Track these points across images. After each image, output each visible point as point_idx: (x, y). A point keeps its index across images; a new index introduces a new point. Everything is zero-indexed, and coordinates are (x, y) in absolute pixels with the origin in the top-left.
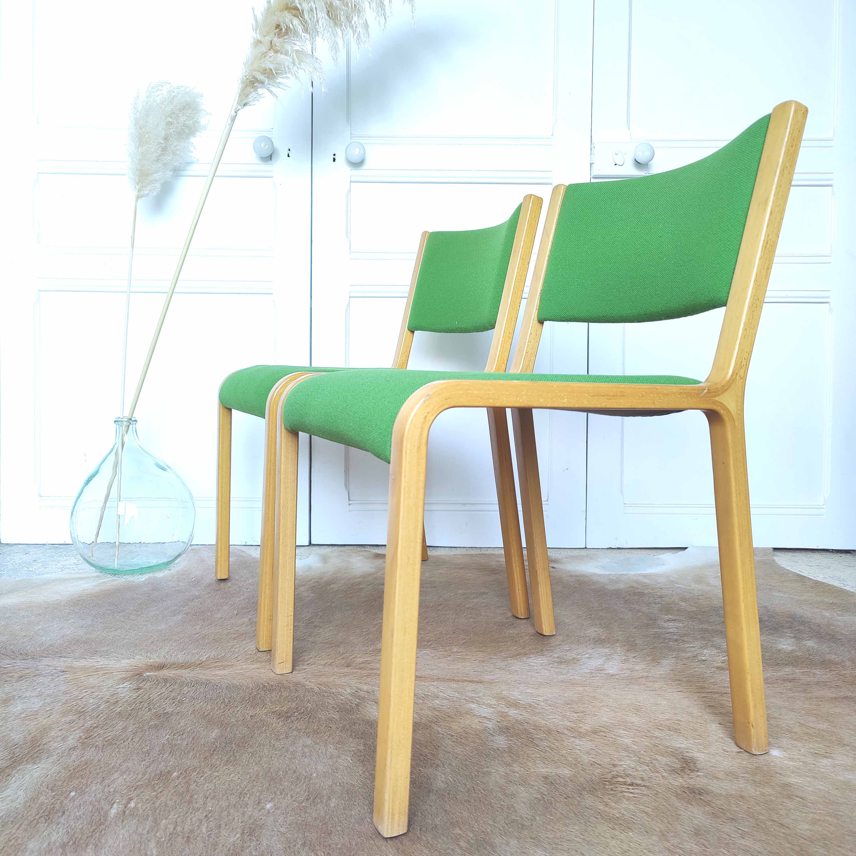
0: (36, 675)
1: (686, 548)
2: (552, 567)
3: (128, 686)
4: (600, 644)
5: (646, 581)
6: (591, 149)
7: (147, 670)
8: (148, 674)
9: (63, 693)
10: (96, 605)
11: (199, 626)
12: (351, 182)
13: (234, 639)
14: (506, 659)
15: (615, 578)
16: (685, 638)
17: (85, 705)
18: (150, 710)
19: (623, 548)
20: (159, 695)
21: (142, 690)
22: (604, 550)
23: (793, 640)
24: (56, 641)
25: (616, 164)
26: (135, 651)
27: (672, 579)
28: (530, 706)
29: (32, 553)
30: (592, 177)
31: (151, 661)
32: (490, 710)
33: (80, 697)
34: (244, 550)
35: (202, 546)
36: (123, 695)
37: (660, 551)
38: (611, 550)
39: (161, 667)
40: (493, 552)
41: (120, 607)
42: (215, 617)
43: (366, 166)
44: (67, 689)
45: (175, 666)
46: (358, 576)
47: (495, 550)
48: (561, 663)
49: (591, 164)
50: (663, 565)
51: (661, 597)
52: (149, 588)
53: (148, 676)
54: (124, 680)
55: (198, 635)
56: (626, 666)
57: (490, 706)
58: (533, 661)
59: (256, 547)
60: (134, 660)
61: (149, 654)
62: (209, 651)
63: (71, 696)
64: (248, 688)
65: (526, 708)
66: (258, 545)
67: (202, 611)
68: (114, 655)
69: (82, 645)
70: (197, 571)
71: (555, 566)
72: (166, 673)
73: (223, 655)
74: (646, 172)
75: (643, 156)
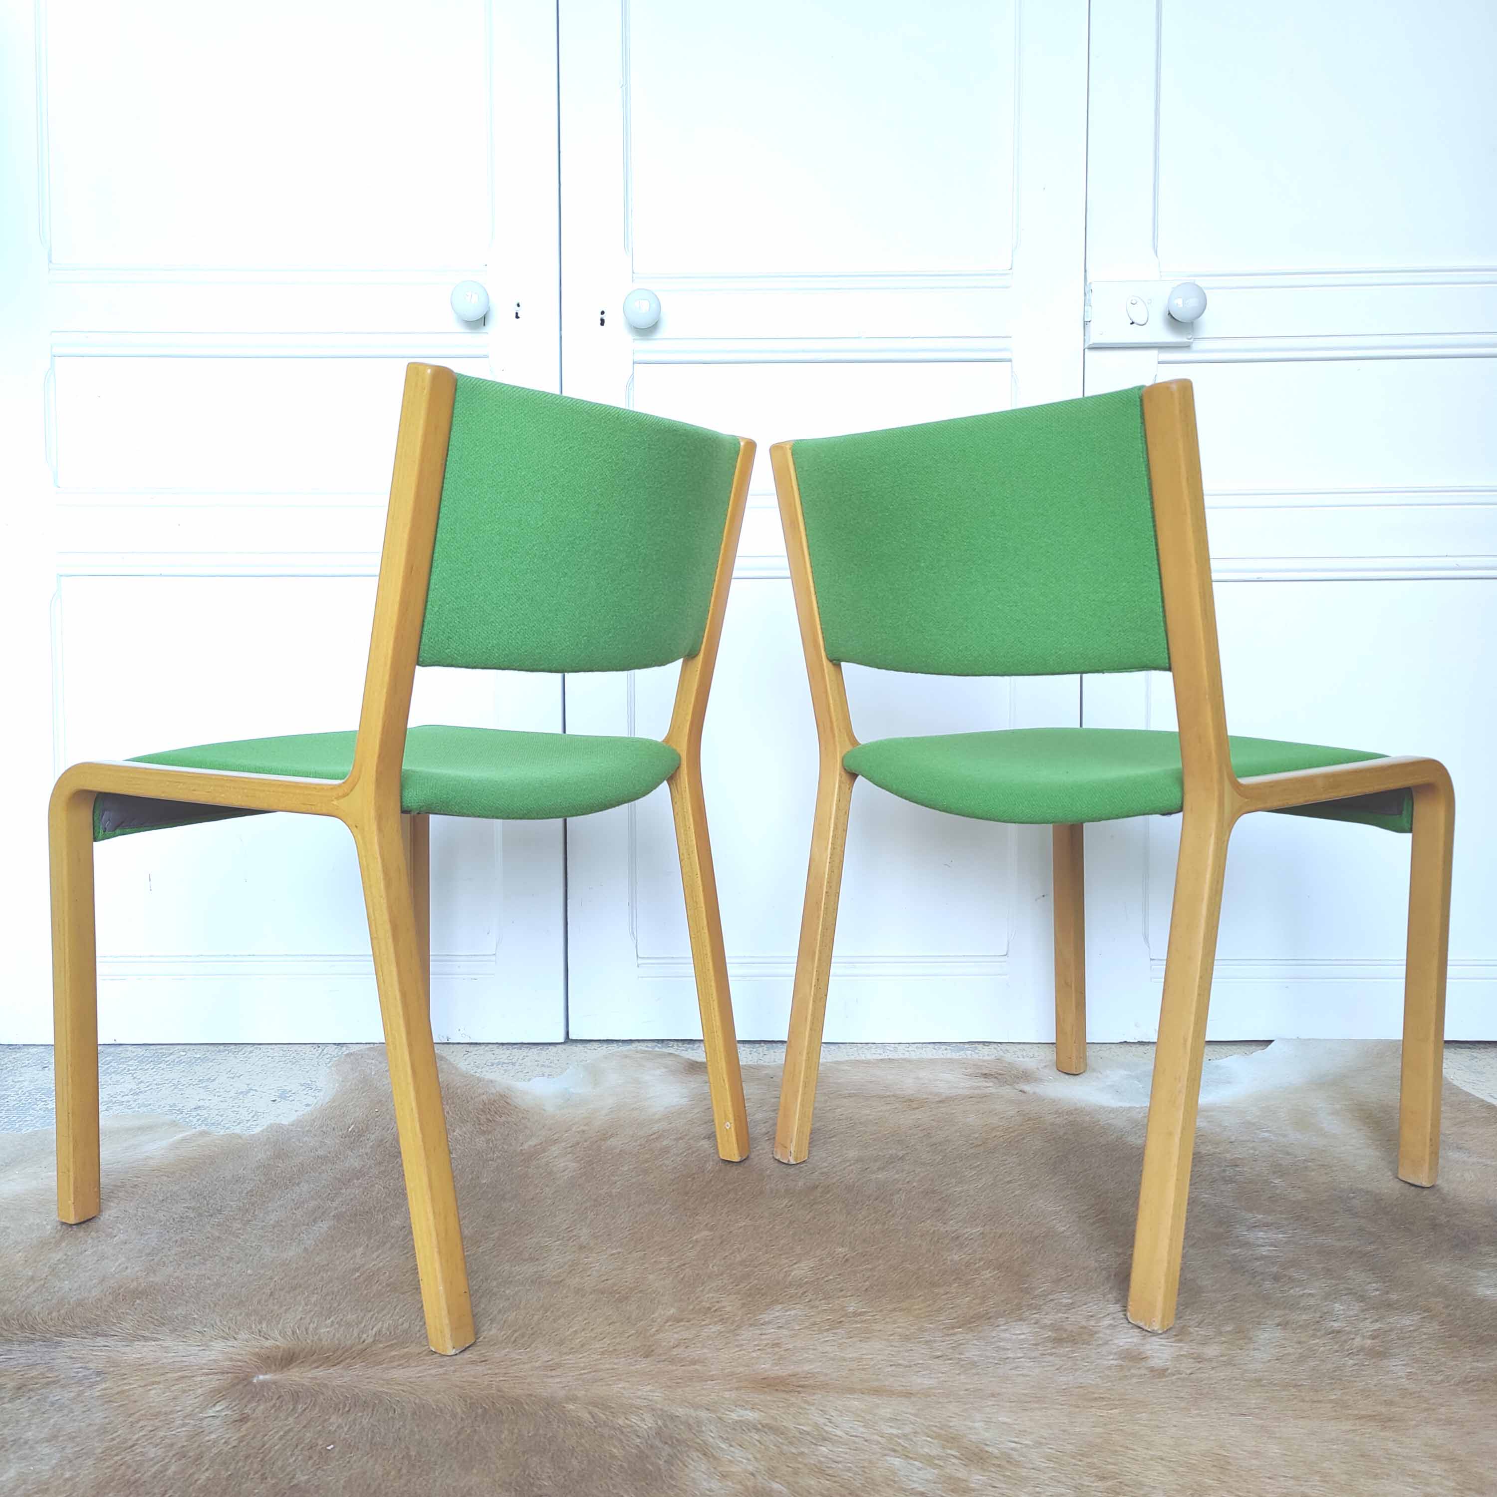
0: (48, 1384)
1: (1271, 1041)
2: (1021, 1091)
3: (223, 1414)
6: (1085, 294)
7: (259, 1370)
8: (261, 1377)
9: (97, 1431)
10: (167, 1198)
11: (360, 1250)
12: (634, 363)
14: (951, 1331)
15: (1140, 1115)
16: (1293, 1272)
17: (141, 1464)
18: (264, 1478)
19: (1149, 1043)
20: (281, 1439)
21: (249, 1424)
22: (1113, 1046)
24: (90, 1292)
25: (1132, 323)
26: (239, 1318)
27: (1249, 1118)
28: (1010, 1460)
30: (1086, 346)
31: (268, 1343)
32: (930, 1473)
33: (130, 1443)
34: (444, 1054)
35: (368, 1046)
36: (213, 1436)
37: (1219, 1049)
38: (1127, 1047)
39: (288, 1359)
40: (907, 1055)
41: (212, 1201)
42: (392, 1224)
43: (664, 331)
44: (107, 1420)
45: (315, 1357)
46: (657, 1117)
47: (910, 1049)
48: (1058, 1341)
49: (1085, 323)
50: (1229, 1082)
51: (1234, 1164)
52: (268, 1153)
53: (263, 1384)
54: (217, 1395)
55: (358, 1274)
56: (1186, 1349)
57: (929, 1460)
58: (1003, 1335)
59: (468, 1048)
60: (236, 1343)
61: (264, 1325)
62: (381, 1315)
63: (113, 1439)
64: (454, 1415)
65: (999, 1466)
66: (472, 1044)
67: (367, 1209)
68: (199, 1328)
69: (138, 1301)
70: (358, 1109)
71: (1026, 1088)
72: (297, 1376)
73: (406, 1325)
74: (1190, 337)
75: (1183, 308)
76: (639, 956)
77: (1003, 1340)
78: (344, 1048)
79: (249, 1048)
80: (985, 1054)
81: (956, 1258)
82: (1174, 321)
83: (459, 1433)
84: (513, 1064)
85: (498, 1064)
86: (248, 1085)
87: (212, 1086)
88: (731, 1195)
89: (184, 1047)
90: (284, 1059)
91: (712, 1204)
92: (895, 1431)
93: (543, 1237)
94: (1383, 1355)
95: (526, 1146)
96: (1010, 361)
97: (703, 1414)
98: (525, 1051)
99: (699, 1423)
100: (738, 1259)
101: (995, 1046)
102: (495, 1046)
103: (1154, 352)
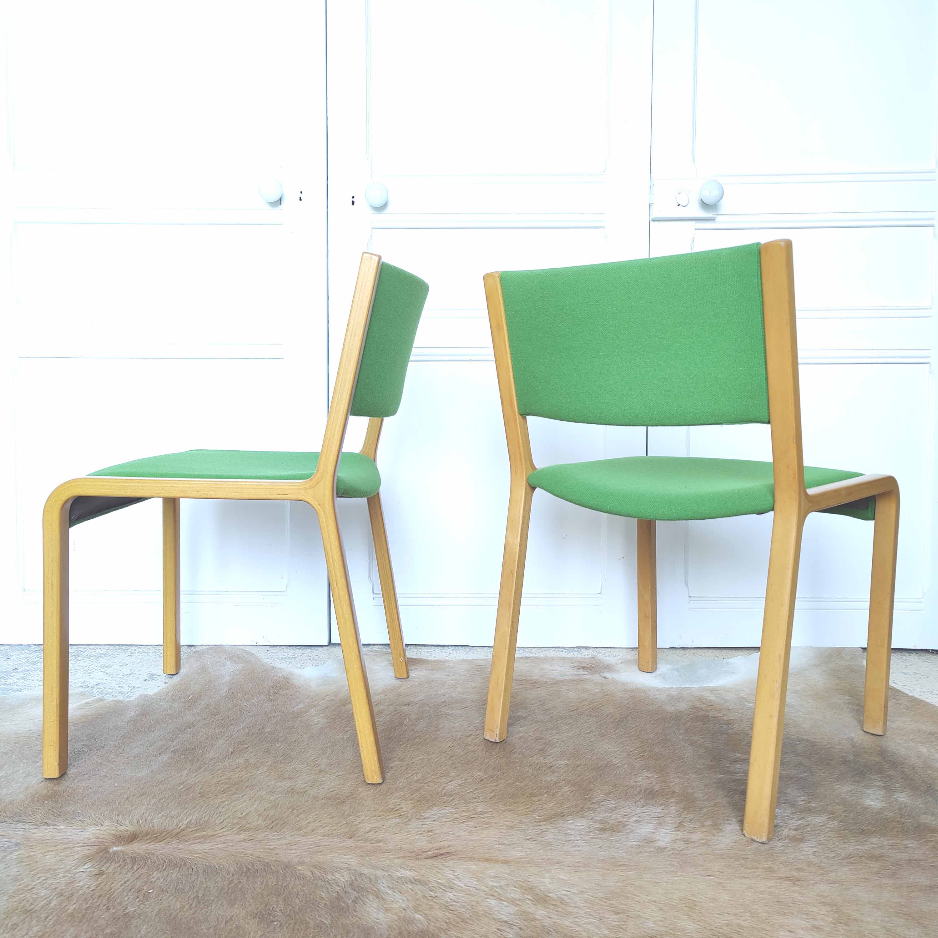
1: (759, 648)
2: (604, 677)
3: (89, 870)
4: (653, 798)
5: (712, 698)
6: (650, 187)
7: (114, 844)
8: (115, 849)
9: (12, 879)
10: (72, 739)
11: (186, 772)
12: (372, 228)
13: (224, 792)
14: (539, 824)
15: (675, 693)
17: (35, 900)
18: (108, 909)
19: (688, 648)
20: (121, 886)
21: (104, 876)
22: (665, 650)
23: (882, 792)
24: (18, 795)
25: (679, 205)
26: (106, 812)
27: (742, 695)
28: (562, 901)
29: (14, 658)
30: (651, 219)
31: (121, 828)
32: (512, 909)
33: (30, 887)
34: (253, 652)
35: (207, 647)
36: (81, 884)
37: (730, 651)
38: (674, 651)
39: (133, 838)
40: (537, 655)
41: (99, 742)
42: (207, 756)
43: (390, 209)
44: (18, 873)
45: (149, 837)
46: (379, 691)
47: (540, 651)
48: (603, 830)
49: (651, 205)
50: (733, 673)
51: (728, 723)
52: (137, 712)
53: (115, 853)
54: (87, 859)
55: (182, 786)
56: (680, 835)
57: (513, 902)
58: (570, 826)
59: (268, 648)
60: (102, 828)
61: (121, 817)
62: (192, 812)
63: (20, 885)
64: (228, 872)
65: (555, 905)
66: (271, 645)
67: (193, 747)
68: (81, 819)
69: (46, 802)
70: (196, 685)
71: (608, 675)
72: (137, 848)
73: (207, 818)
74: (714, 214)
75: (710, 196)
76: (375, 592)
77: (569, 829)
78: (192, 649)
79: (134, 648)
80: (586, 654)
81: (549, 779)
82: (705, 205)
83: (230, 884)
84: (295, 658)
85: (286, 658)
86: (131, 670)
87: (109, 671)
88: (417, 740)
89: (94, 647)
90: (154, 654)
91: (404, 745)
92: (495, 884)
93: (298, 764)
94: (801, 840)
95: (295, 709)
96: (604, 227)
97: (380, 873)
98: (303, 651)
99: (377, 878)
100: (415, 778)
101: (593, 649)
102: (285, 647)
103: (693, 223)
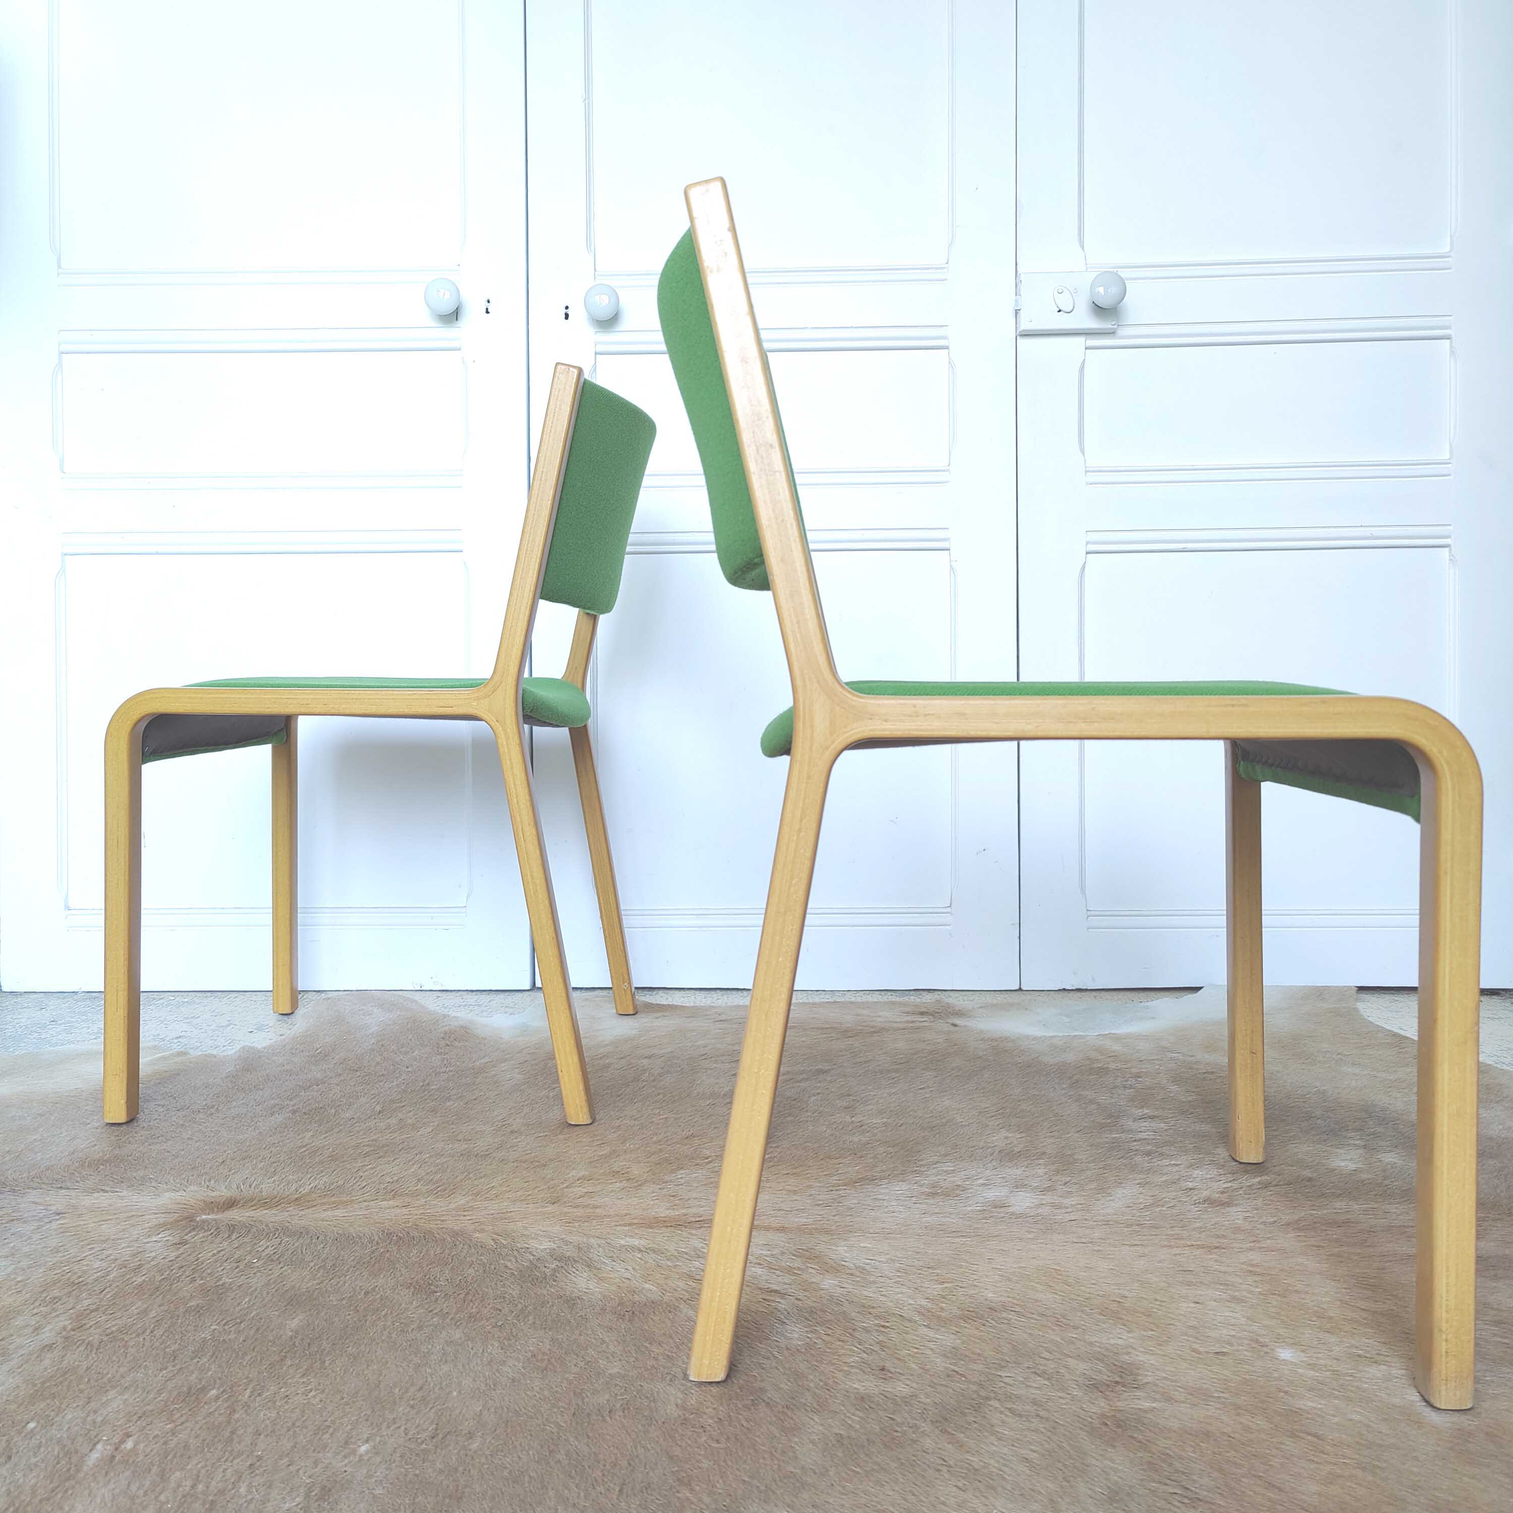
0: (13, 1220)
1: (1200, 988)
2: (953, 1024)
3: (165, 1239)
4: (1011, 1160)
5: (1116, 1047)
6: (1017, 285)
7: (203, 1211)
8: (204, 1217)
9: (51, 1251)
11: (311, 1133)
12: (596, 353)
13: (367, 1155)
14: (837, 1188)
15: (1061, 1043)
16: (1165, 1150)
17: (84, 1272)
18: (193, 1280)
19: (1086, 990)
20: (214, 1255)
21: (187, 1246)
22: (1052, 992)
23: (1360, 1151)
24: (60, 1160)
25: (1060, 311)
26: (191, 1177)
27: (1164, 1043)
28: (862, 1270)
29: (52, 1007)
30: (1018, 333)
31: (214, 1194)
32: (787, 1279)
33: (79, 1258)
34: (416, 998)
35: (346, 993)
36: (152, 1254)
37: (1152, 994)
38: (1066, 993)
39: (231, 1204)
40: (853, 999)
42: (342, 1116)
43: (626, 322)
44: (60, 1244)
45: (252, 1203)
47: (857, 994)
48: (934, 1194)
49: (1017, 312)
50: (1153, 1018)
51: (1137, 1076)
52: (238, 1067)
53: (204, 1221)
54: (163, 1227)
55: (304, 1149)
56: (1047, 1200)
57: (788, 1270)
58: (883, 1191)
59: (439, 994)
60: (184, 1194)
61: (212, 1182)
62: (318, 1176)
63: (64, 1256)
64: (371, 1241)
65: (852, 1275)
66: (443, 991)
67: (321, 1105)
68: (153, 1184)
69: (102, 1167)
70: (327, 1037)
71: (957, 1021)
72: (235, 1215)
73: (341, 1183)
74: (1114, 323)
75: (1105, 296)
77: (881, 1194)
78: (323, 995)
79: (234, 995)
80: (928, 998)
81: (856, 1139)
82: (1099, 310)
83: (373, 1252)
84: (479, 1006)
85: (465, 1006)
86: (229, 1021)
87: (195, 1021)
88: (661, 1096)
89: (173, 994)
90: (265, 1002)
91: (640, 1104)
92: (765, 1252)
93: (478, 1125)
94: (1229, 1204)
95: (478, 1063)
96: (947, 348)
97: (594, 1241)
98: (492, 996)
99: (589, 1247)
100: (655, 1139)
101: (940, 993)
102: (464, 993)
103: (1080, 337)
